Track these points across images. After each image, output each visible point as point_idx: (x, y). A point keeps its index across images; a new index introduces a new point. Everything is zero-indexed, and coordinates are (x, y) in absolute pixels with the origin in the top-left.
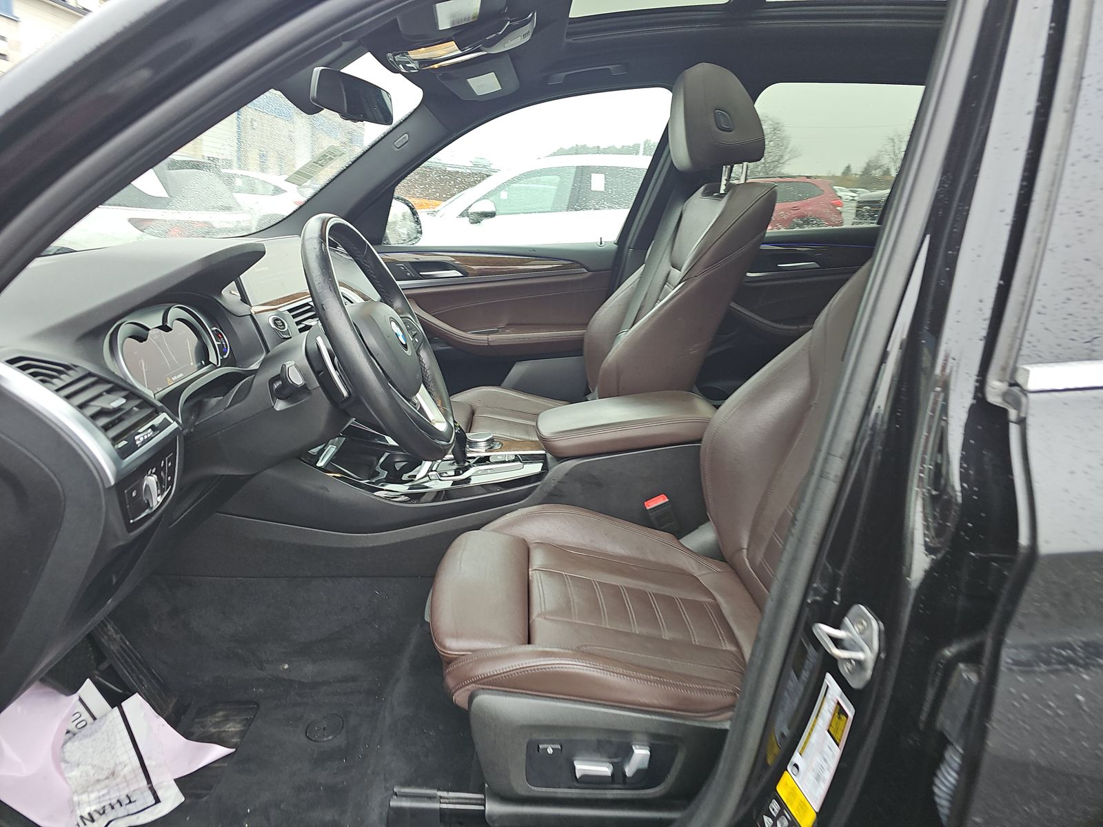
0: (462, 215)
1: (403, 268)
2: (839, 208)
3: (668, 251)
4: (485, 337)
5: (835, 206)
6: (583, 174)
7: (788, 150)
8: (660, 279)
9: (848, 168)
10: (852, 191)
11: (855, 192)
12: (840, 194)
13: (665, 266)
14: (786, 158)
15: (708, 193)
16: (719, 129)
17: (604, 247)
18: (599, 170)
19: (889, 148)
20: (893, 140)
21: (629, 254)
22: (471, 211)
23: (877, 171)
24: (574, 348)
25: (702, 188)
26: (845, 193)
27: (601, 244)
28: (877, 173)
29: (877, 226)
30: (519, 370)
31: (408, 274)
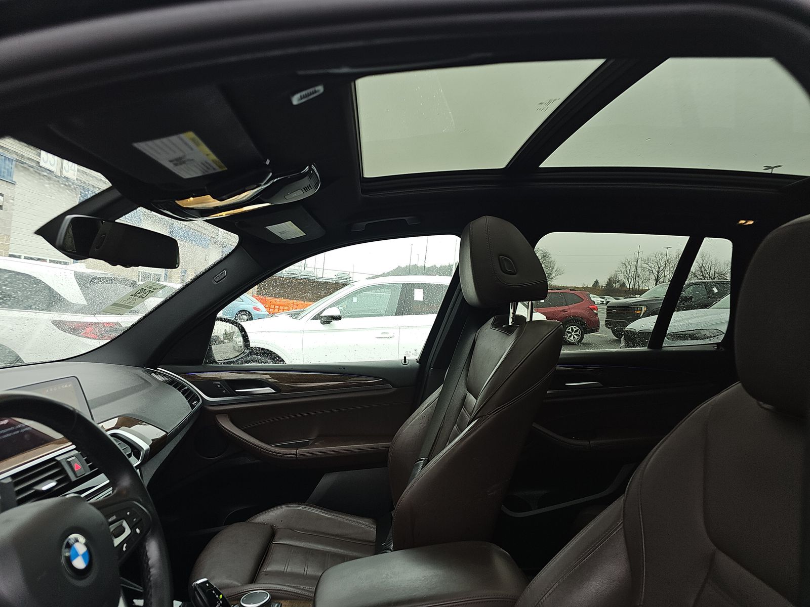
0: (315, 318)
1: (219, 386)
2: (595, 311)
3: (463, 375)
4: (294, 451)
5: (592, 309)
6: (408, 289)
7: (555, 270)
8: (457, 402)
9: (596, 282)
10: (601, 298)
11: (604, 298)
12: (593, 299)
13: (462, 389)
14: (554, 275)
15: (496, 325)
16: (503, 272)
17: (409, 364)
18: (419, 286)
19: (623, 270)
20: (625, 264)
21: (430, 372)
22: (323, 314)
23: (617, 284)
24: (379, 459)
25: (492, 320)
26: (597, 299)
27: (405, 362)
28: (617, 286)
29: (648, 350)
30: (327, 481)
31: (224, 391)
